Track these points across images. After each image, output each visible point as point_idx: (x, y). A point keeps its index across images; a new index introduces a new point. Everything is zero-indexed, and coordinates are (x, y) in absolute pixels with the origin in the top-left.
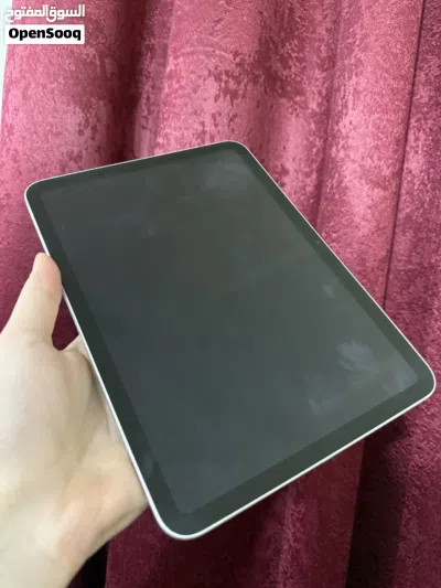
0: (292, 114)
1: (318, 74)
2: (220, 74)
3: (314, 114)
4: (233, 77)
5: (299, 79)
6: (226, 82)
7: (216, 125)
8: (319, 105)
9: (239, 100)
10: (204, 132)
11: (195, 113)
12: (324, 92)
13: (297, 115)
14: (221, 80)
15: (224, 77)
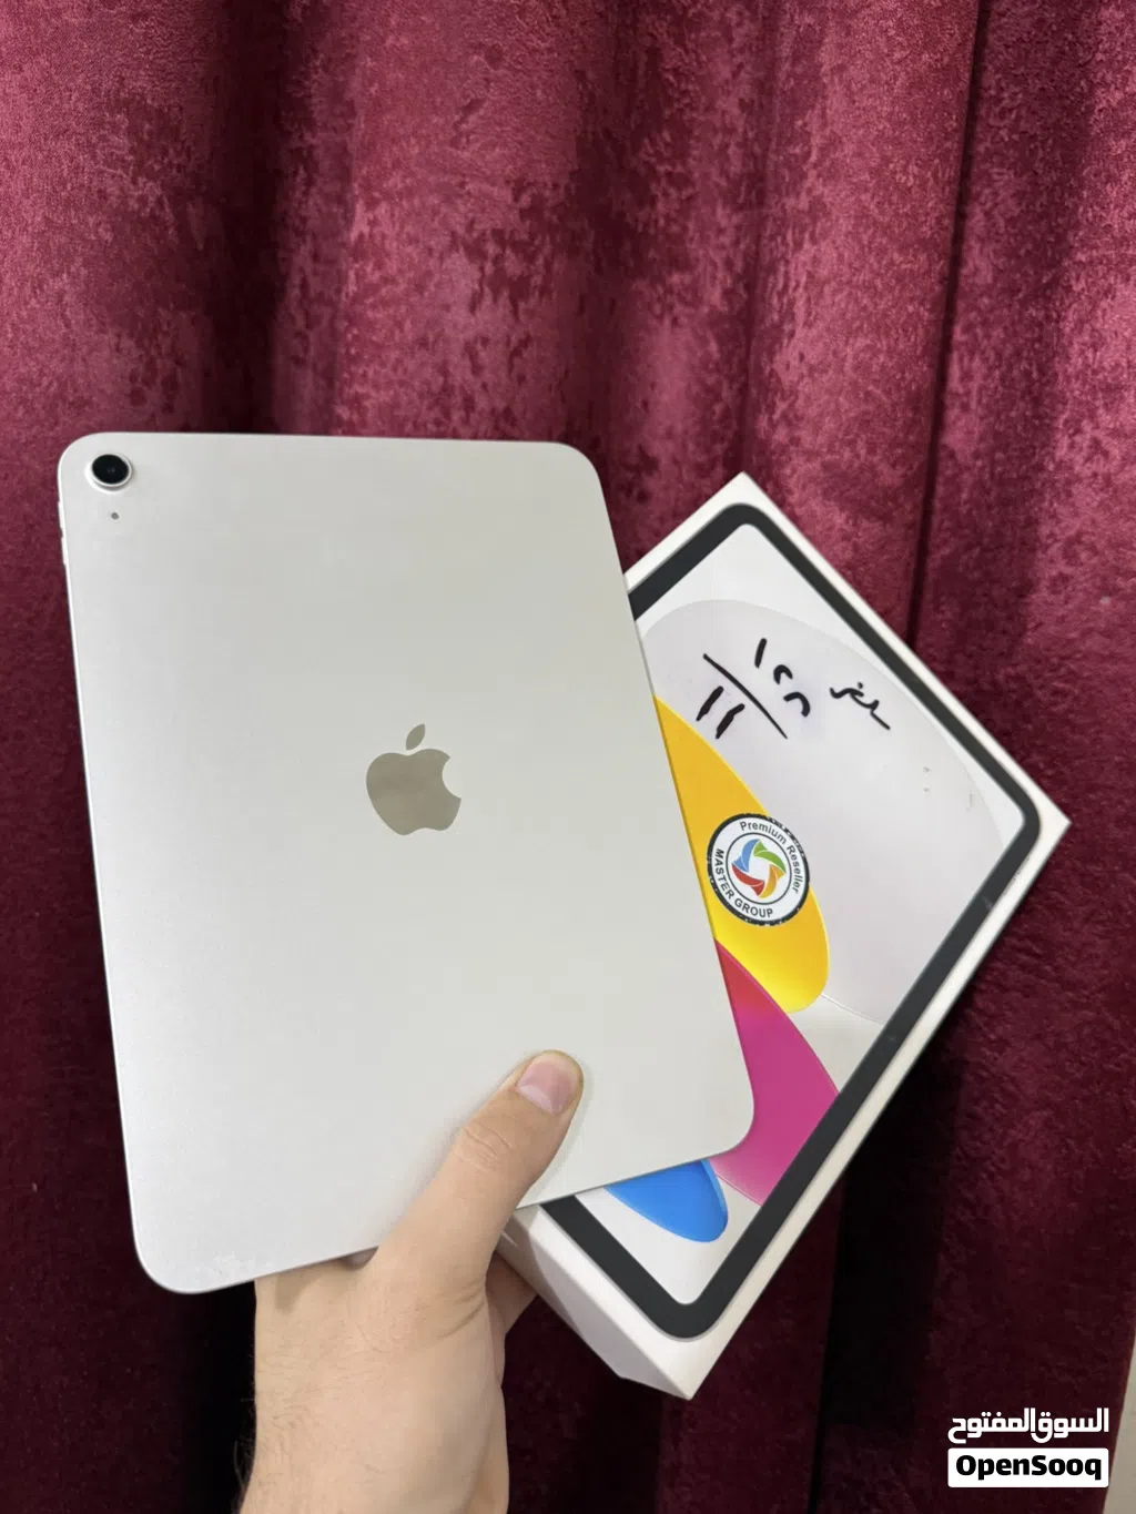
0: (660, 318)
1: (722, 215)
2: (482, 238)
3: (715, 320)
4: (516, 246)
5: (675, 228)
6: (497, 260)
7: (477, 369)
8: (728, 294)
9: (533, 301)
10: (447, 389)
11: (423, 343)
12: (739, 266)
13: (675, 321)
14: (483, 256)
15: (491, 249)
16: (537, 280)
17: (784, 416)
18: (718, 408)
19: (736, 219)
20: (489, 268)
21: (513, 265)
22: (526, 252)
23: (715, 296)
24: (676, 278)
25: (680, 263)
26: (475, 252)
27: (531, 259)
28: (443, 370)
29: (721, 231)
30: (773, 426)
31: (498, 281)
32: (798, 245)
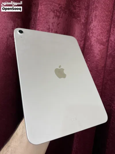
1: (84, 11)
2: (54, 10)
3: (83, 23)
5: (78, 13)
7: (53, 26)
9: (60, 19)
10: (49, 28)
11: (47, 23)
13: (78, 24)
15: (56, 12)
16: (61, 16)
17: (91, 33)
18: (83, 34)
19: (86, 11)
20: (55, 14)
21: (58, 14)
22: (60, 13)
23: (83, 21)
24: (78, 19)
25: (79, 17)
26: (54, 12)
27: (60, 14)
28: (49, 26)
29: (84, 13)
30: (90, 34)
31: (56, 16)
32: (94, 12)
